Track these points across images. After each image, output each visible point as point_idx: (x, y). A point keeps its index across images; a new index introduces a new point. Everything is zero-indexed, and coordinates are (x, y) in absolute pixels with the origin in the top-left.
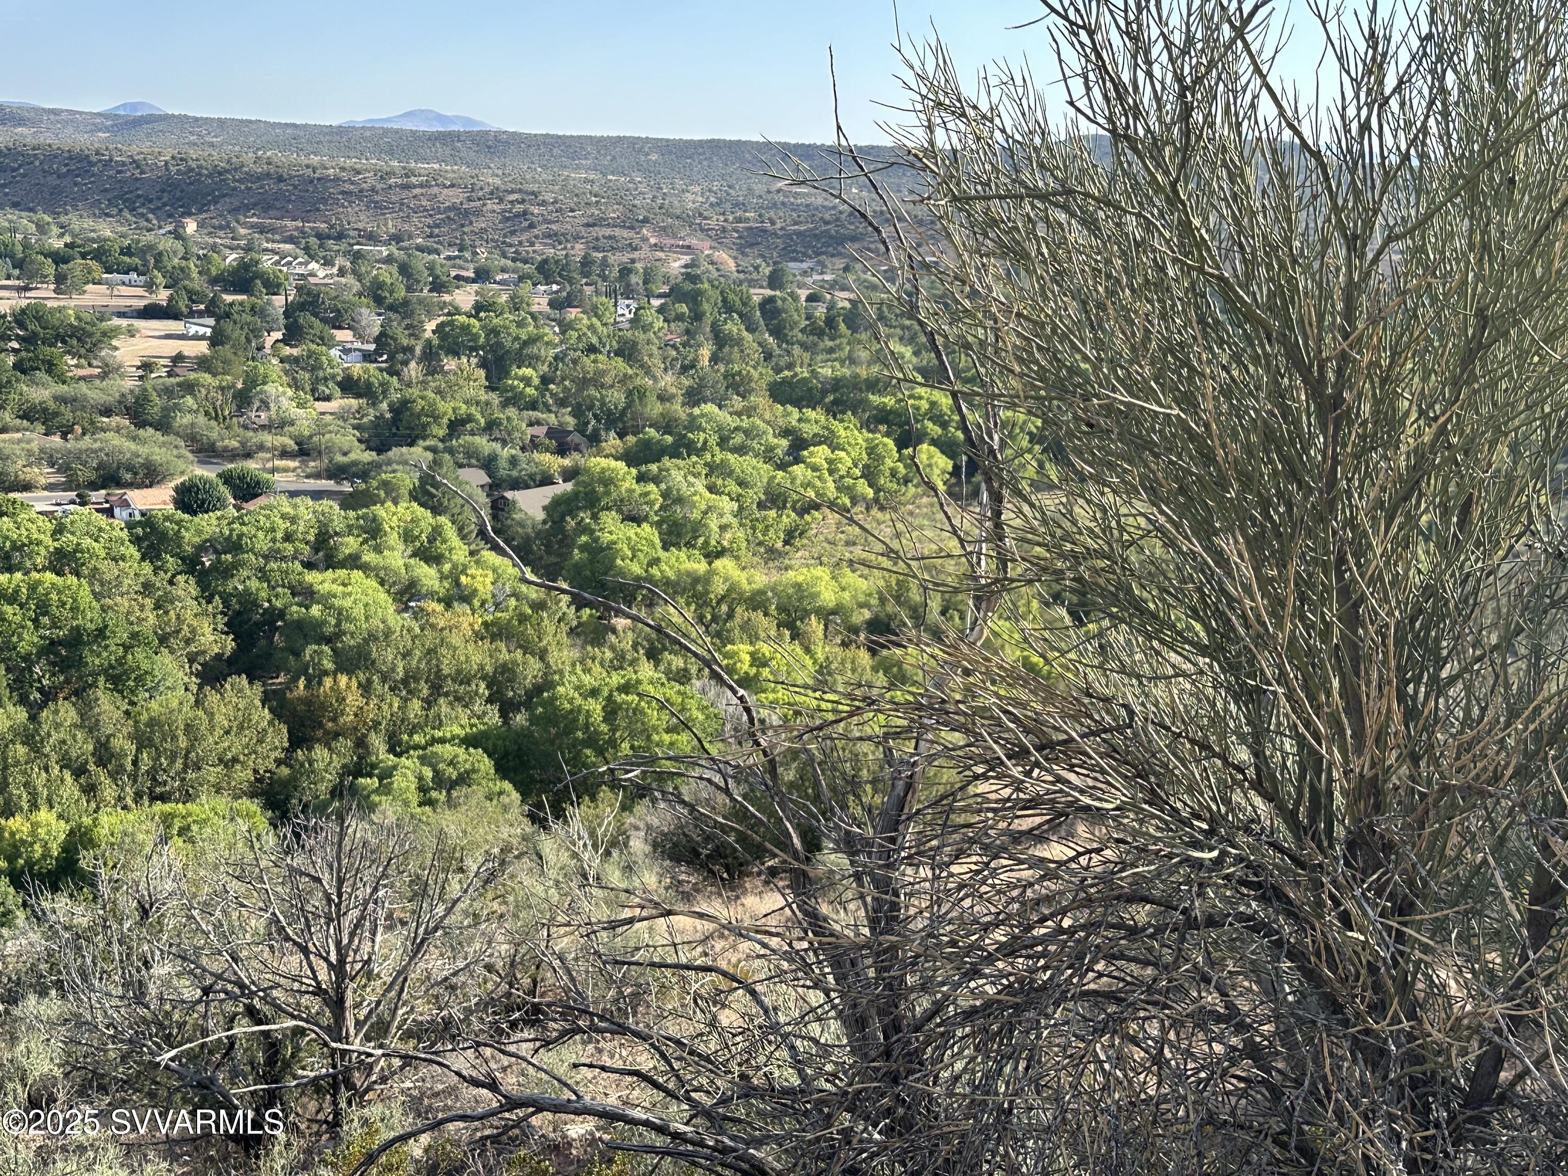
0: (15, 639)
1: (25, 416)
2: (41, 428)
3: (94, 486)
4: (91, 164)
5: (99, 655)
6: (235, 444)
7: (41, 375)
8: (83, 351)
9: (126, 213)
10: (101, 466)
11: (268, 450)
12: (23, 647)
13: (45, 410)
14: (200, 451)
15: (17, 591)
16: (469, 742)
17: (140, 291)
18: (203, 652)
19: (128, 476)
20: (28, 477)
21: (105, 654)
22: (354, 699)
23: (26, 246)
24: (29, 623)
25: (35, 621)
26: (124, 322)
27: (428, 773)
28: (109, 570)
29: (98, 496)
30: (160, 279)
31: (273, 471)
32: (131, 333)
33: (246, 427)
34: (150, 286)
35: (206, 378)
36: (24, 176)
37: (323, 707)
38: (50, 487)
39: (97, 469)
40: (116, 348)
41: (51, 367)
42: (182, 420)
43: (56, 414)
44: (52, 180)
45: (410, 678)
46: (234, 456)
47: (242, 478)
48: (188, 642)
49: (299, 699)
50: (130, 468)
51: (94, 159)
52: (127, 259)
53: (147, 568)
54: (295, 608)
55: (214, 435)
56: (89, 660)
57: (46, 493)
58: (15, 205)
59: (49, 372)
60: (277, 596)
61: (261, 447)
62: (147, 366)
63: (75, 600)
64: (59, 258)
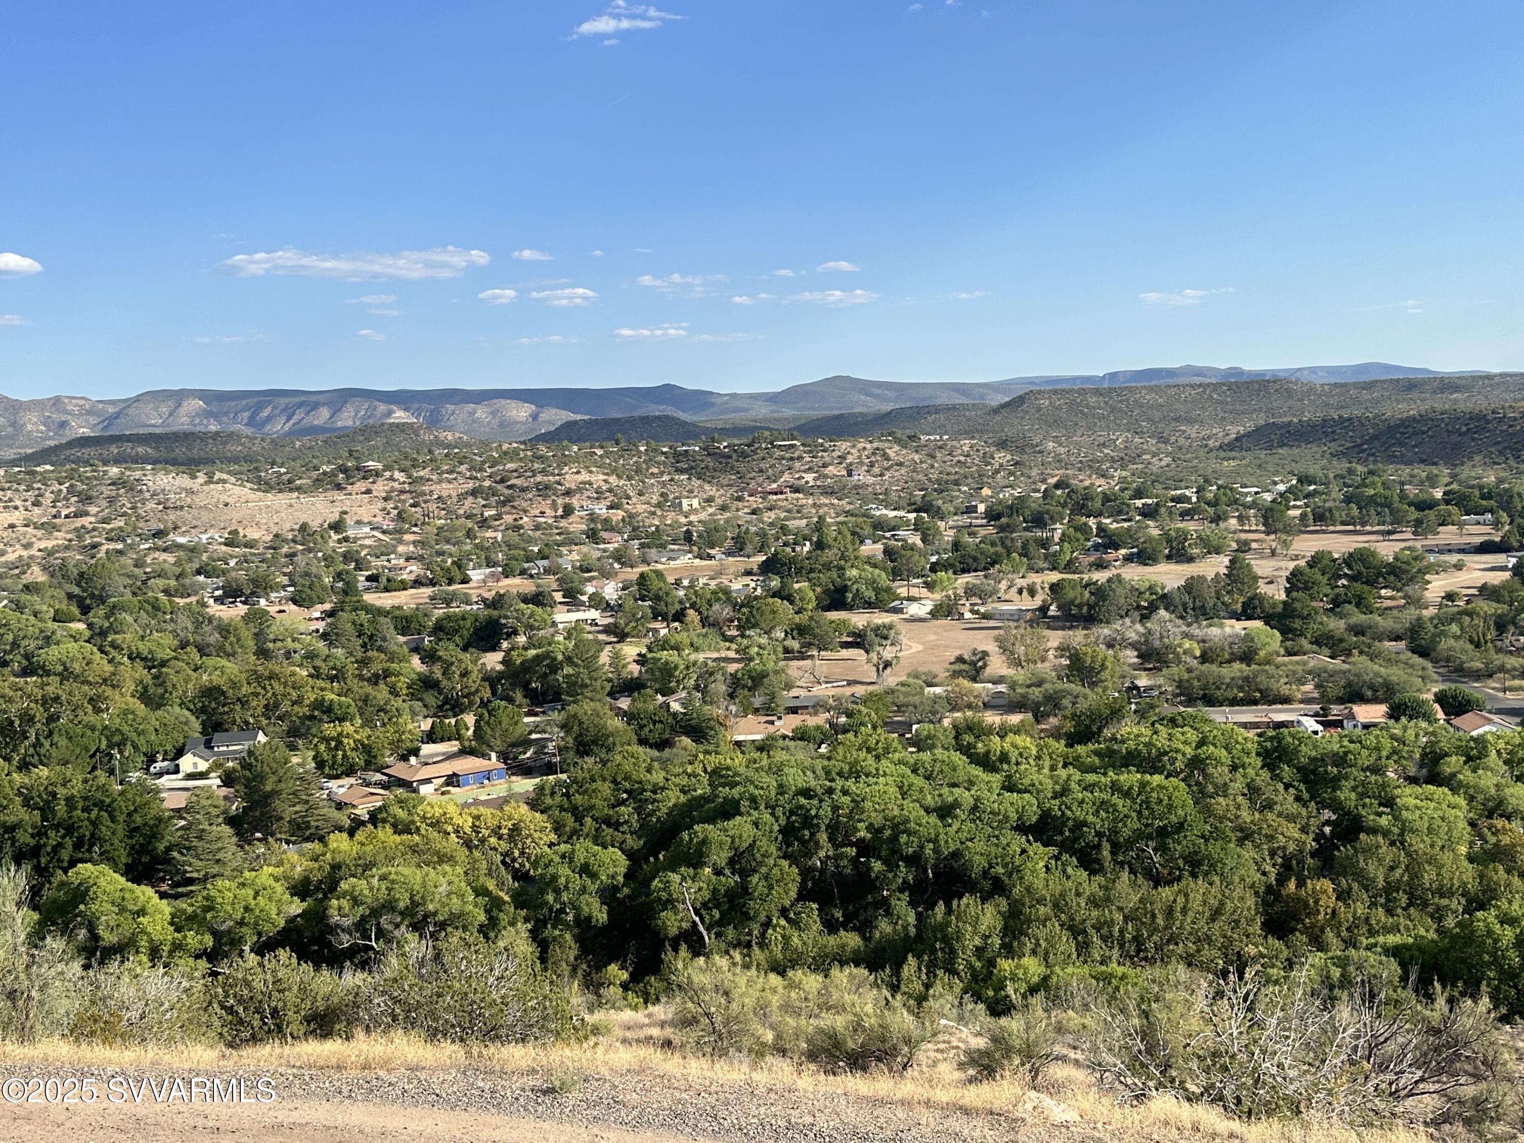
0: (1120, 825)
1: (1317, 642)
2: (1327, 651)
3: (1340, 701)
4: (1488, 422)
5: (1179, 844)
6: (1479, 665)
7: (1349, 608)
8: (1399, 585)
9: (1512, 462)
10: (1349, 684)
11: (1507, 672)
12: (1126, 833)
13: (1333, 637)
14: (1456, 671)
15: (1131, 788)
16: (1395, 952)
17: (1487, 529)
18: (1284, 848)
19: (1369, 693)
20: (1287, 692)
21: (1184, 843)
22: (1329, 901)
23: (1403, 497)
24: (1134, 814)
25: (1139, 813)
26: (1454, 558)
27: (1336, 973)
28: (1220, 773)
29: (1336, 710)
30: (1505, 517)
31: (1504, 690)
32: (1459, 567)
33: (1499, 650)
34: (1496, 524)
35: (1487, 607)
36: (1431, 437)
37: (1306, 905)
38: (1307, 701)
39: (1344, 687)
40: (1429, 582)
41: (1360, 602)
42: (1445, 644)
43: (1341, 640)
44: (1455, 438)
45: (1390, 888)
46: (1477, 676)
47: (1455, 697)
48: (1271, 838)
49: (1288, 896)
50: (1372, 687)
51: (1490, 417)
52: (1484, 502)
53: (1265, 774)
54: (1372, 817)
55: (1464, 658)
56: (1171, 846)
57: (1302, 706)
58: (1422, 461)
59: (1358, 605)
60: (1364, 806)
61: (1502, 669)
62: (1450, 597)
63: (1170, 799)
64: (1424, 506)
